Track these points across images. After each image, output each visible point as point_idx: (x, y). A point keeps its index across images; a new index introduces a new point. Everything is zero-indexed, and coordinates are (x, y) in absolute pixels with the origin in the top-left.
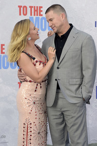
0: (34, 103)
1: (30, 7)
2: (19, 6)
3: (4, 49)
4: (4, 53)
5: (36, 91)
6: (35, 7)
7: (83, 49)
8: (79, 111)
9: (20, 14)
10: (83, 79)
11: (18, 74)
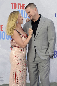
0: (20, 59)
1: (18, 4)
2: (12, 3)
3: (3, 28)
4: (3, 30)
5: (21, 52)
6: (21, 4)
7: (48, 28)
8: (47, 63)
9: (12, 8)
10: (49, 45)
11: (11, 43)
